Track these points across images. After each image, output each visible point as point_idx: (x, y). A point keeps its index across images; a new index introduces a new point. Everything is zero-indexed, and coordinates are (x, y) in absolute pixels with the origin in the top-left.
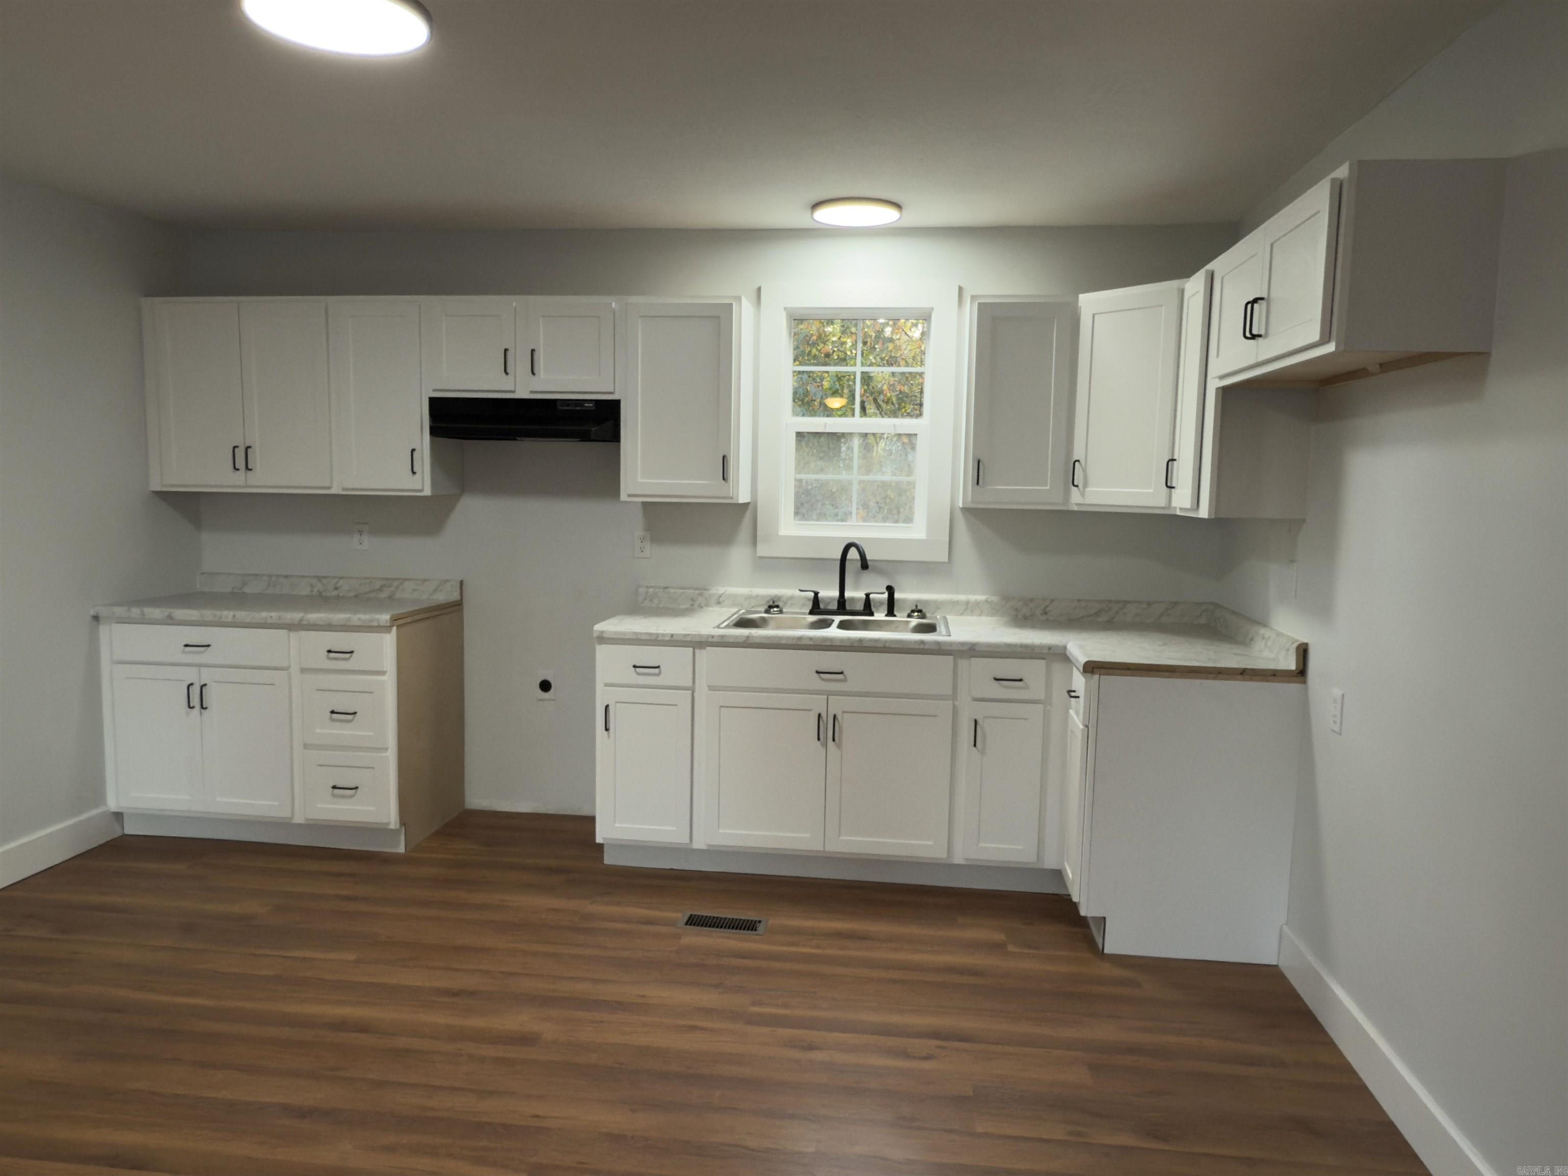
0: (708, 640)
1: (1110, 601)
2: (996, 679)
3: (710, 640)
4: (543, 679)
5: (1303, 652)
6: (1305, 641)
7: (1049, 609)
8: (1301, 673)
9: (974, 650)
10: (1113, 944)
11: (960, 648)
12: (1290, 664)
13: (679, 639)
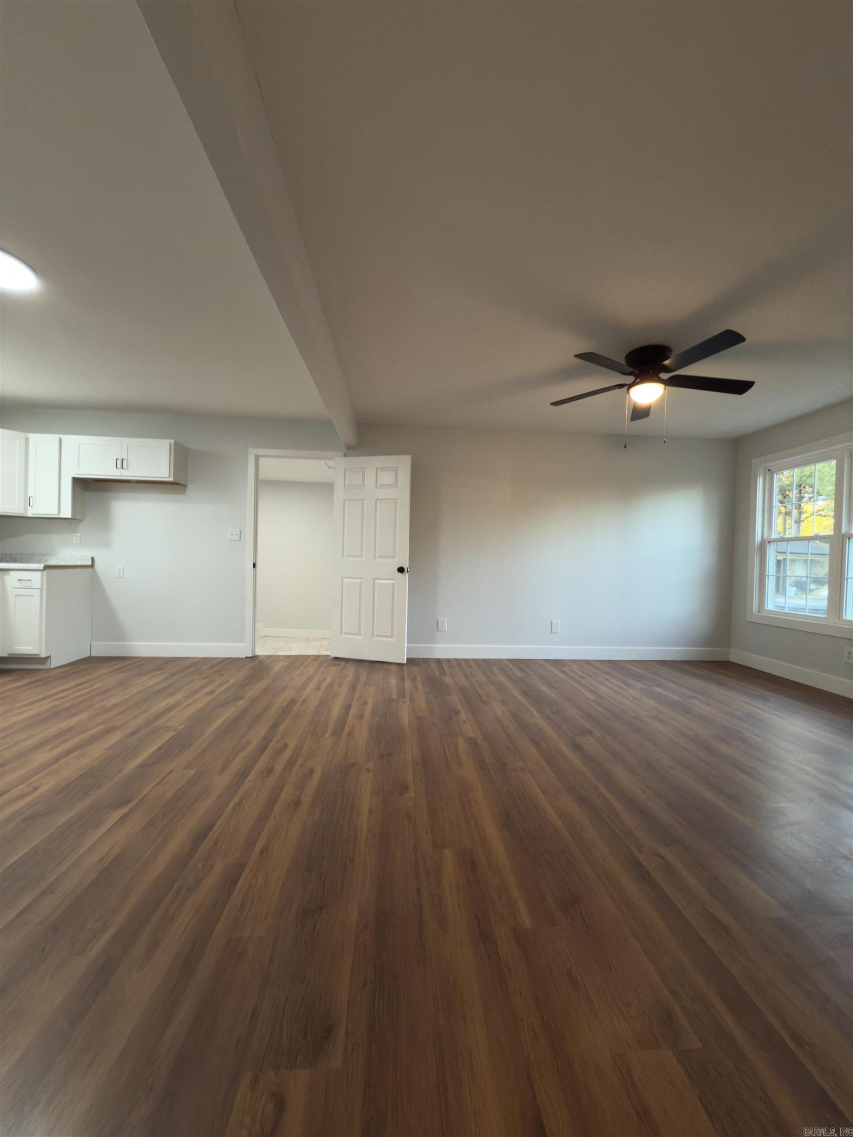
5: (93, 559)
6: (93, 556)
8: (92, 566)
10: (54, 663)
12: (90, 563)
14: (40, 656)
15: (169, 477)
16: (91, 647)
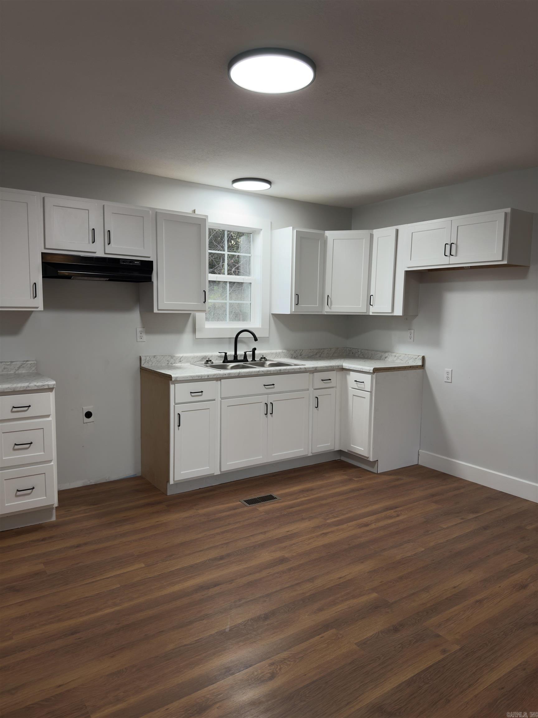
0: (223, 376)
1: (320, 349)
2: (322, 380)
3: (224, 376)
4: (87, 411)
5: (423, 358)
6: (423, 355)
7: (302, 353)
8: (423, 366)
9: (316, 370)
10: (382, 468)
11: (312, 369)
12: (420, 363)
13: (211, 377)
14: (368, 459)
15: (503, 260)
16: (419, 455)
